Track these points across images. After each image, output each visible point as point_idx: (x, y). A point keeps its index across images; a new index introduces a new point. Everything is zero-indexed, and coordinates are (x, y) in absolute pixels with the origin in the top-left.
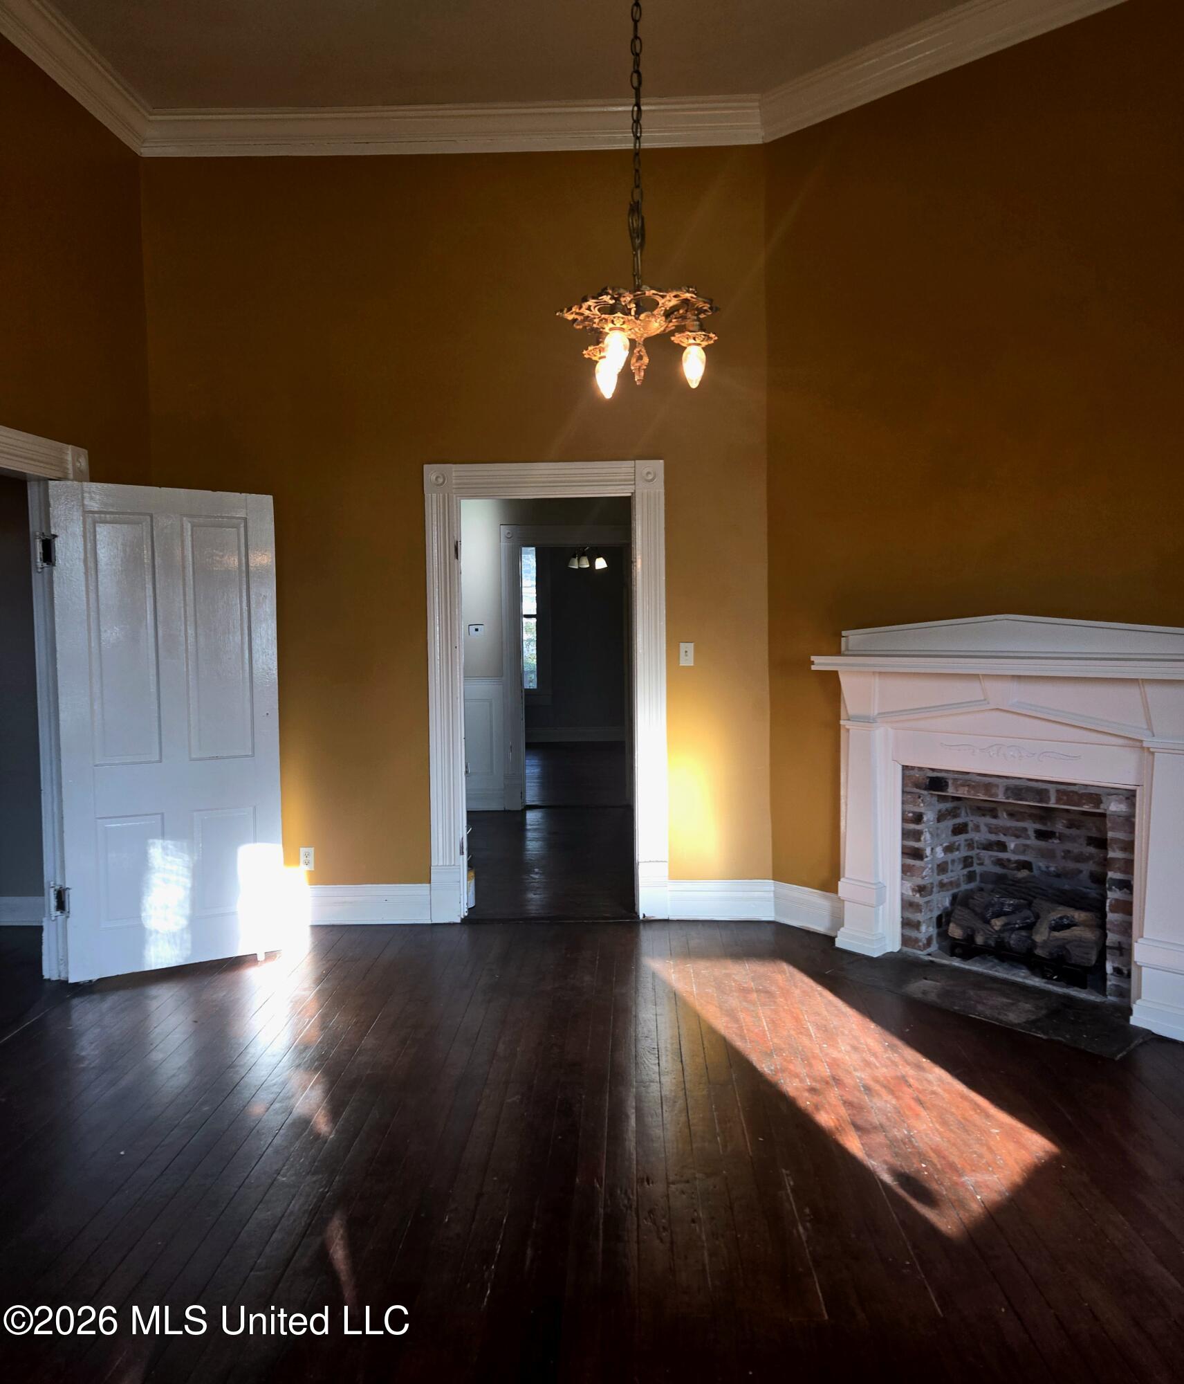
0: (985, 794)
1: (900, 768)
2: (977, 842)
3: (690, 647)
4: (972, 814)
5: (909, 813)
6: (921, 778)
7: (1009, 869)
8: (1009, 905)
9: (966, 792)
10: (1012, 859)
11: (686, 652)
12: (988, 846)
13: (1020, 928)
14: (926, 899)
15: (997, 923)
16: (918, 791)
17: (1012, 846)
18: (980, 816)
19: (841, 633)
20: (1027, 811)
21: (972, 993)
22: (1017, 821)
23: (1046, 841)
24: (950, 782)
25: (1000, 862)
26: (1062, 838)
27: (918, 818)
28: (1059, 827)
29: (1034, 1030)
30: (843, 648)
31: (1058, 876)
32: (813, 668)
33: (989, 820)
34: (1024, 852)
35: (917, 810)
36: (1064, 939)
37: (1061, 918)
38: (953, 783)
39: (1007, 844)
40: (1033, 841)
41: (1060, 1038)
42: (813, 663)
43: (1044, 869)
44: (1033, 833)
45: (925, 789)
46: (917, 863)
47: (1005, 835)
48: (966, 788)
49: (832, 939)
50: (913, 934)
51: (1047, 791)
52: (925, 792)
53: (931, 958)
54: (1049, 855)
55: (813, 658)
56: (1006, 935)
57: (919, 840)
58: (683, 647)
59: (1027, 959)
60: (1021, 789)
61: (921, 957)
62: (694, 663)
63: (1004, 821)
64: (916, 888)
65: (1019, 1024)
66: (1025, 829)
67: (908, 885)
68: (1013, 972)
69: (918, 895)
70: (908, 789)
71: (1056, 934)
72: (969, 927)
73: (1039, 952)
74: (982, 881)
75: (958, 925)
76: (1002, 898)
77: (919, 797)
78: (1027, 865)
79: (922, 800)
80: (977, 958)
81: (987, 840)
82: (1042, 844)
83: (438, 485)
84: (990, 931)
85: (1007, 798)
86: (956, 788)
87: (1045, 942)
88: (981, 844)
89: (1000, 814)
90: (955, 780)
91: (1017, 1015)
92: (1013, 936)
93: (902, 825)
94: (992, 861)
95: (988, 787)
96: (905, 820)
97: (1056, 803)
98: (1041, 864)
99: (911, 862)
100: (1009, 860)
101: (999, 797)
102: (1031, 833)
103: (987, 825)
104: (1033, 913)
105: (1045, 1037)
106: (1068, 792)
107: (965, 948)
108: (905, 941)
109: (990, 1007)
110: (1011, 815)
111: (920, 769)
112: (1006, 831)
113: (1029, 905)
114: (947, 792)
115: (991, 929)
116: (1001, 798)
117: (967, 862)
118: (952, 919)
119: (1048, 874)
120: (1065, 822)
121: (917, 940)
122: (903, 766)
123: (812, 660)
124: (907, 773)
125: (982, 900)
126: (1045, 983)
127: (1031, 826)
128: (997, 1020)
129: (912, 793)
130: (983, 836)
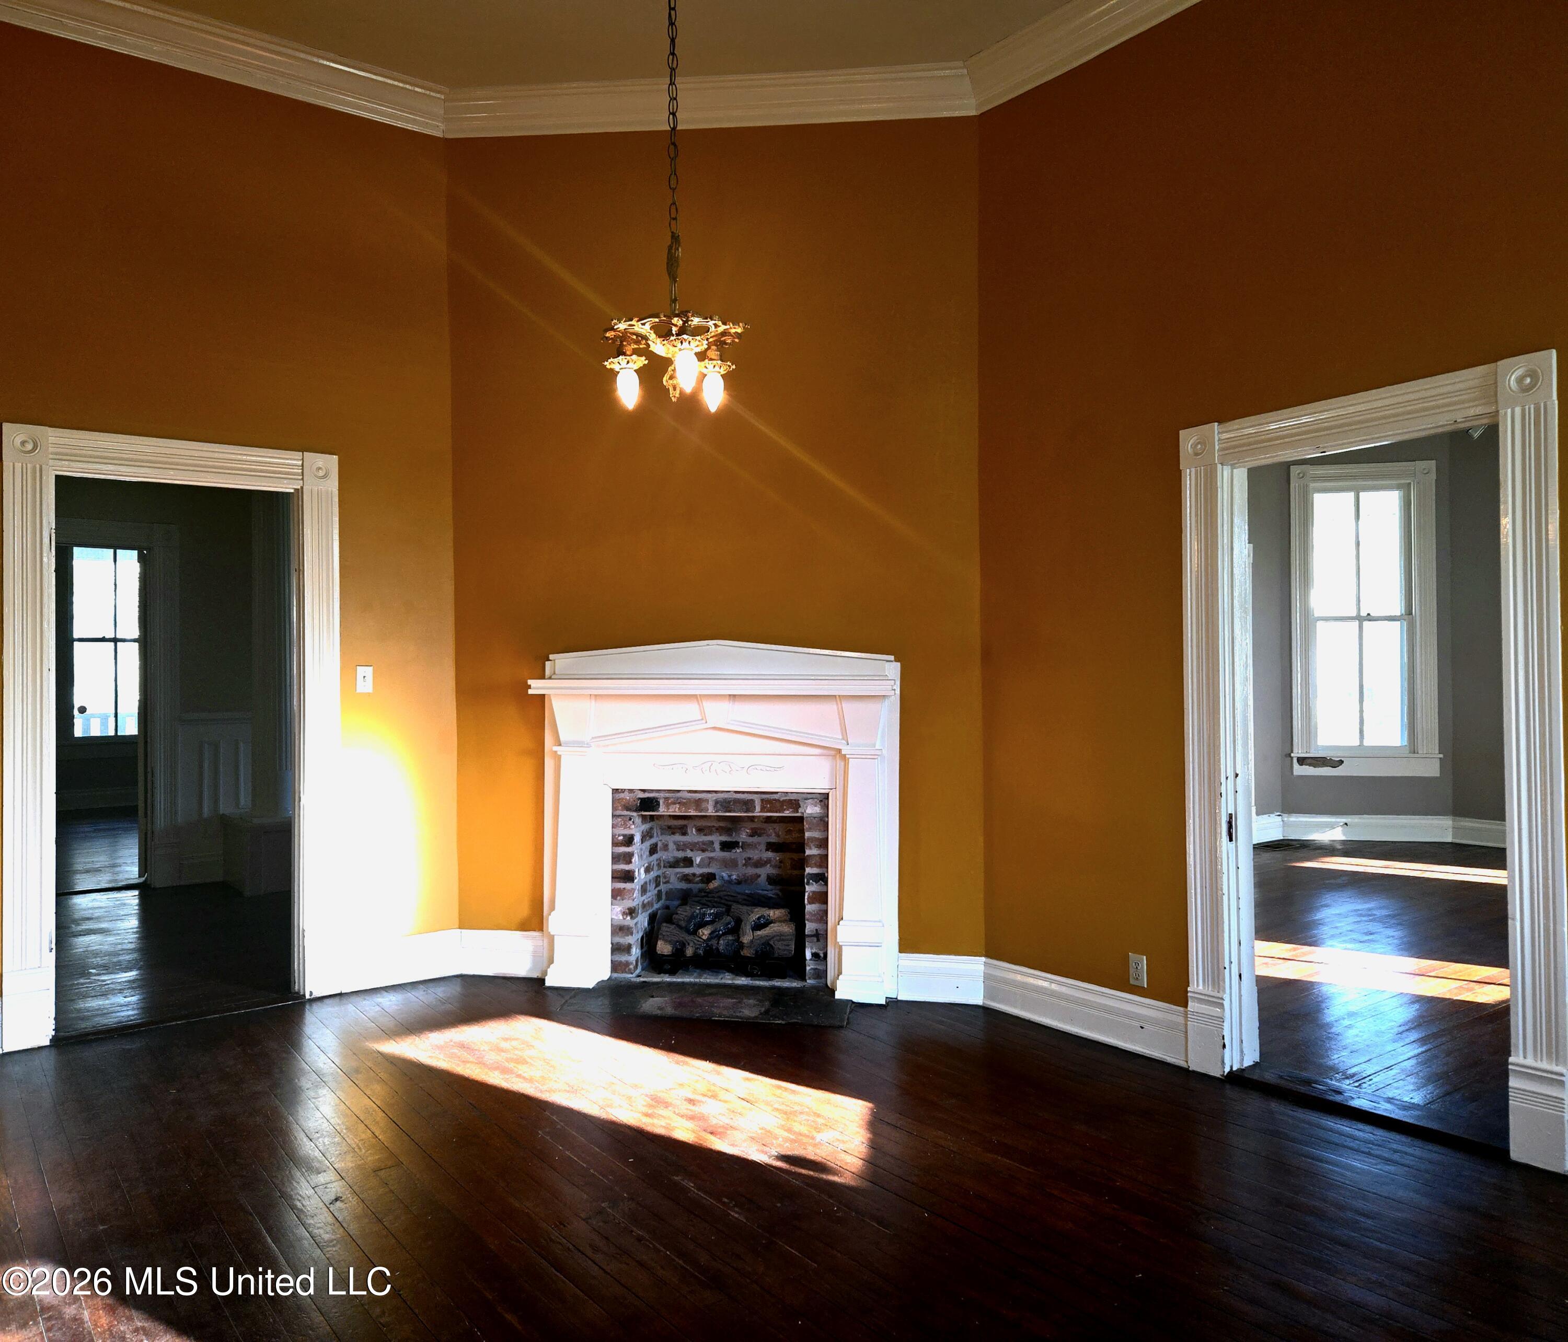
0: (696, 810)
1: (611, 790)
2: (664, 861)
3: (368, 671)
4: (661, 835)
5: (619, 836)
6: (631, 800)
7: (693, 883)
8: (710, 915)
9: (677, 810)
10: (697, 873)
11: (364, 677)
12: (674, 864)
13: (724, 934)
14: (635, 921)
15: (705, 933)
16: (626, 813)
17: (698, 860)
18: (670, 835)
19: (548, 657)
20: (715, 825)
21: (699, 1000)
22: (705, 835)
23: (730, 852)
24: (661, 802)
25: (686, 878)
26: (745, 846)
27: (629, 840)
28: (743, 837)
29: (771, 1019)
30: (548, 673)
31: (739, 882)
32: (530, 692)
33: (678, 838)
34: (708, 865)
35: (627, 832)
36: (767, 936)
37: (759, 918)
38: (664, 803)
39: (693, 859)
40: (718, 853)
41: (796, 1021)
42: (529, 687)
43: (726, 878)
44: (719, 845)
45: (636, 811)
46: (628, 886)
47: (692, 850)
48: (678, 806)
49: (541, 981)
50: (624, 958)
51: (752, 801)
52: (635, 814)
53: (642, 979)
54: (727, 864)
55: (530, 682)
56: (714, 942)
57: (630, 862)
58: (361, 671)
59: (735, 961)
60: (729, 802)
61: (632, 979)
62: (374, 688)
63: (693, 836)
64: (627, 911)
65: (756, 1017)
66: (712, 843)
67: (618, 909)
68: (720, 977)
69: (629, 918)
70: (618, 813)
71: (759, 933)
72: (677, 942)
73: (746, 952)
74: (666, 900)
75: (666, 941)
76: (702, 908)
77: (630, 819)
78: (710, 877)
79: (633, 822)
80: (680, 971)
81: (674, 857)
82: (726, 854)
84: (698, 941)
85: (716, 812)
86: (668, 806)
87: (752, 941)
88: (668, 862)
89: (689, 831)
90: (666, 799)
91: (749, 1010)
92: (721, 942)
93: (612, 849)
94: (678, 878)
95: (698, 803)
96: (615, 844)
97: (761, 812)
98: (724, 874)
99: (621, 885)
100: (694, 875)
101: (709, 811)
102: (717, 846)
103: (675, 843)
104: (733, 919)
105: (783, 1022)
106: (771, 800)
107: (676, 963)
108: (615, 967)
109: (722, 1009)
110: (700, 830)
111: (631, 791)
112: (693, 847)
113: (728, 912)
114: (658, 811)
115: (700, 940)
116: (711, 812)
117: (657, 881)
118: (660, 936)
119: (730, 882)
120: (748, 831)
121: (627, 964)
122: (613, 790)
124: (617, 796)
125: (685, 913)
126: (751, 980)
127: (717, 839)
128: (737, 1017)
129: (623, 815)
130: (673, 853)
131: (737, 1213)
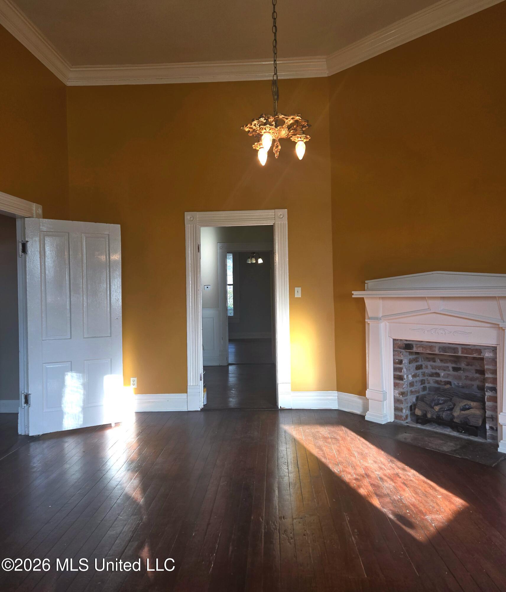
0: (430, 351)
1: (392, 340)
2: (426, 373)
3: (299, 289)
4: (424, 361)
5: (396, 359)
6: (401, 344)
7: (441, 385)
8: (442, 400)
9: (421, 350)
10: (443, 380)
11: (298, 291)
12: (432, 375)
13: (447, 410)
14: (406, 398)
15: (437, 408)
16: (400, 350)
17: (442, 374)
18: (428, 362)
19: (365, 282)
20: (449, 359)
21: (426, 438)
22: (444, 363)
23: (457, 372)
24: (414, 346)
25: (437, 382)
26: (464, 370)
27: (401, 362)
28: (463, 365)
29: (455, 454)
30: (366, 288)
31: (463, 387)
32: (353, 296)
33: (432, 363)
34: (447, 377)
35: (400, 358)
36: (467, 414)
37: (465, 405)
38: (415, 346)
39: (440, 374)
40: (451, 372)
41: (467, 457)
43: (457, 384)
44: (451, 368)
45: (403, 349)
46: (401, 382)
47: (439, 370)
48: (422, 348)
49: (363, 417)
50: (399, 414)
51: (457, 348)
52: (404, 351)
53: (407, 424)
54: (459, 378)
55: (353, 292)
56: (441, 413)
57: (401, 372)
58: (296, 289)
59: (451, 424)
60: (446, 348)
61: (403, 424)
62: (301, 296)
63: (438, 363)
64: (401, 393)
65: (447, 452)
66: (448, 367)
67: (397, 392)
68: (444, 430)
69: (401, 396)
70: (396, 349)
71: (463, 412)
72: (424, 410)
73: (455, 420)
74: (429, 391)
75: (419, 409)
76: (438, 397)
77: (401, 353)
78: (449, 383)
79: (402, 354)
80: (428, 424)
81: (431, 372)
82: (455, 373)
83: (190, 221)
84: (433, 411)
85: (440, 352)
86: (417, 348)
87: (458, 416)
88: (429, 374)
89: (437, 361)
90: (416, 344)
91: (447, 448)
92: (444, 414)
93: (394, 365)
94: (434, 382)
95: (431, 347)
96: (394, 363)
97: (462, 354)
98: (456, 383)
99: (398, 381)
100: (441, 381)
102: (451, 369)
103: (431, 366)
104: (453, 404)
105: (460, 457)
106: (466, 348)
107: (423, 420)
108: (396, 417)
109: (435, 444)
110: (441, 361)
111: (401, 340)
112: (440, 368)
113: (451, 400)
114: (413, 350)
115: (434, 411)
116: (437, 352)
117: (422, 382)
118: (417, 407)
119: (458, 386)
120: (465, 363)
121: (401, 416)
122: (393, 339)
123: (352, 293)
124: (395, 342)
125: (429, 398)
126: (459, 434)
127: (450, 365)
128: (438, 450)
129: (398, 351)
130: (429, 370)
131: (355, 538)
